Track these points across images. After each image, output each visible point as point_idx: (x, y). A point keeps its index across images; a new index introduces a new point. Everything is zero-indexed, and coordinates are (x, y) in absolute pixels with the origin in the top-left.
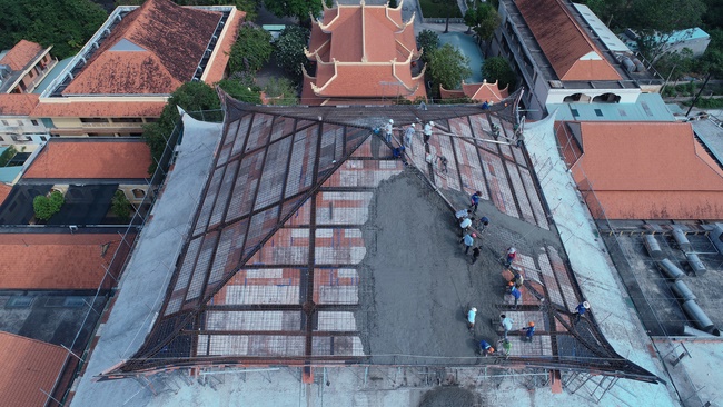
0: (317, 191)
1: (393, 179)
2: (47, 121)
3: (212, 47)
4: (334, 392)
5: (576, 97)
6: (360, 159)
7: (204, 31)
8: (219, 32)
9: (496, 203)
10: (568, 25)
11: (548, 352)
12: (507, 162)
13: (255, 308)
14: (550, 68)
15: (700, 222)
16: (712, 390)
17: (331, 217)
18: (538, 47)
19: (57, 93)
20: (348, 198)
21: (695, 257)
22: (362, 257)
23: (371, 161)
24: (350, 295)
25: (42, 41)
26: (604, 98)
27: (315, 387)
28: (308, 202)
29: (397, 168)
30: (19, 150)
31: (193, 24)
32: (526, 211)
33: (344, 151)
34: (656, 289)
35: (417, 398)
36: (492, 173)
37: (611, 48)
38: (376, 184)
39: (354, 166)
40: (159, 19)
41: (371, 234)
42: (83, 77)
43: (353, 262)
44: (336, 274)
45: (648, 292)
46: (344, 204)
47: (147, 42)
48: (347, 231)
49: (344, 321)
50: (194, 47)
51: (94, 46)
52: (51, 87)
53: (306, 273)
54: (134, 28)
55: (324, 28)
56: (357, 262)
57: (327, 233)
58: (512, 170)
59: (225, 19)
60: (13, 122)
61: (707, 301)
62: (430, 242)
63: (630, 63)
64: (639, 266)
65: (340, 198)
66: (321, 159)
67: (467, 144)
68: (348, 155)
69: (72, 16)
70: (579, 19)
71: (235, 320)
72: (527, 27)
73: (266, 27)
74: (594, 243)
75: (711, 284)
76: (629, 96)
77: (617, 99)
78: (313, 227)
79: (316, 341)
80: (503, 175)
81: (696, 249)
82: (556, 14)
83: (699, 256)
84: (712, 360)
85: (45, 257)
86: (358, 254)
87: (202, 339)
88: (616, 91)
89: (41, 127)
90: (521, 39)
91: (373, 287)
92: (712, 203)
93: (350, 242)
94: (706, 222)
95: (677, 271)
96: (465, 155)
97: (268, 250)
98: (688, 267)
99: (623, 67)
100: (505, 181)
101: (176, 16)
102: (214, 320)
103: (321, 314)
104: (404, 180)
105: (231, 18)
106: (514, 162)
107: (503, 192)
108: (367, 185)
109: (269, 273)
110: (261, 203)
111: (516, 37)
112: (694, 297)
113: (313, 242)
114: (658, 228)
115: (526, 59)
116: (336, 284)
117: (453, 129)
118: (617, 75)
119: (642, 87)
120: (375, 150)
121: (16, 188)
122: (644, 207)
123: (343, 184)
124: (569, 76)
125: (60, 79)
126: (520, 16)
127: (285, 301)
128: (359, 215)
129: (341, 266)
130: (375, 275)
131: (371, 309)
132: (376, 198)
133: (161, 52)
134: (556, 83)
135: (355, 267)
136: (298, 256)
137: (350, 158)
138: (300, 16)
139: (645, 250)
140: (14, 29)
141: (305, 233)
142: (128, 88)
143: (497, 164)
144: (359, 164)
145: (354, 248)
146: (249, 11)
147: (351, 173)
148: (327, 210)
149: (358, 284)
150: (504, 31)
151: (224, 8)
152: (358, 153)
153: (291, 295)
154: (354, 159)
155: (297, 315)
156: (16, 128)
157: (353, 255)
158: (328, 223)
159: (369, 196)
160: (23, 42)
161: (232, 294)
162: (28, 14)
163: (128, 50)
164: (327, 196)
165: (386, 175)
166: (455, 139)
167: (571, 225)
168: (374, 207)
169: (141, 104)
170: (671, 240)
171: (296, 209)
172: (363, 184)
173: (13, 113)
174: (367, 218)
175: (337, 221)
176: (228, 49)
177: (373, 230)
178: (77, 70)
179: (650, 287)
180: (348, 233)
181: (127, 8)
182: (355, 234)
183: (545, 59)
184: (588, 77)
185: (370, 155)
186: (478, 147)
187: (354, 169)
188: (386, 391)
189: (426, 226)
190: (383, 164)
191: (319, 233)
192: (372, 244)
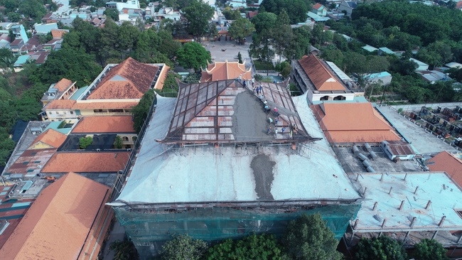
0: (218, 96)
1: (242, 92)
2: (78, 111)
3: (156, 80)
4: (224, 157)
5: (326, 98)
7: (151, 74)
8: (158, 74)
10: (321, 68)
13: (200, 127)
14: (314, 86)
18: (308, 78)
19: (84, 98)
21: (373, 153)
23: (235, 88)
24: (230, 124)
25: (72, 79)
26: (339, 98)
27: (218, 156)
28: (215, 99)
29: (243, 90)
30: (68, 123)
31: (146, 70)
32: (287, 107)
35: (252, 158)
36: (276, 97)
37: (342, 79)
38: (237, 94)
39: (229, 89)
40: (131, 67)
42: (96, 92)
43: (230, 115)
44: (225, 118)
45: (353, 166)
46: (227, 99)
47: (127, 77)
48: (228, 107)
49: (228, 130)
50: (147, 80)
51: (98, 80)
52: (81, 97)
53: (216, 118)
54: (121, 71)
55: (208, 72)
56: (232, 115)
57: (222, 107)
58: (283, 98)
59: (161, 69)
60: (61, 112)
62: (254, 109)
63: (350, 84)
64: (350, 158)
66: (219, 89)
68: (227, 86)
69: (86, 68)
70: (328, 67)
71: (194, 131)
72: (304, 70)
73: (180, 73)
75: (380, 163)
76: (350, 97)
77: (345, 98)
78: (217, 106)
79: (219, 136)
81: (375, 151)
82: (316, 64)
83: (376, 153)
84: (372, 179)
85: (89, 159)
86: (232, 113)
87: (184, 136)
88: (343, 95)
89: (75, 115)
90: (301, 75)
91: (237, 121)
92: (383, 135)
93: (229, 110)
95: (365, 158)
97: (203, 112)
98: (370, 157)
99: (347, 85)
101: (139, 67)
102: (187, 131)
103: (221, 129)
105: (163, 69)
106: (285, 96)
107: (279, 101)
108: (234, 94)
109: (204, 118)
110: (198, 103)
111: (299, 75)
113: (217, 110)
114: (359, 145)
115: (304, 84)
116: (225, 121)
118: (344, 88)
119: (356, 93)
121: (69, 136)
122: (354, 137)
123: (226, 94)
124: (321, 88)
125: (85, 93)
126: (301, 66)
127: (209, 125)
128: (232, 102)
129: (226, 116)
130: (237, 118)
131: (236, 127)
132: (237, 98)
133: (133, 81)
134: (316, 92)
136: (213, 113)
138: (195, 69)
139: (352, 152)
140: (59, 74)
141: (215, 107)
142: (118, 96)
143: (278, 96)
144: (231, 89)
146: (171, 66)
147: (229, 91)
148: (221, 101)
149: (232, 120)
150: (294, 73)
151: (160, 64)
152: (231, 86)
153: (211, 123)
154: (229, 87)
155: (213, 129)
156: (62, 115)
157: (230, 113)
158: (222, 105)
159: (235, 97)
160: (64, 79)
161: (192, 124)
162: (67, 67)
163: (119, 80)
164: (221, 97)
165: (240, 92)
168: (236, 100)
169: (125, 103)
170: (364, 149)
171: (212, 101)
172: (232, 94)
173: (62, 108)
174: (234, 104)
175: (224, 104)
176: (163, 81)
177: (236, 107)
178: (92, 90)
179: (354, 164)
181: (112, 65)
182: (231, 107)
183: (312, 83)
184: (330, 89)
185: (235, 86)
186: (271, 90)
188: (241, 157)
190: (239, 88)
191: (219, 107)
192: (236, 110)
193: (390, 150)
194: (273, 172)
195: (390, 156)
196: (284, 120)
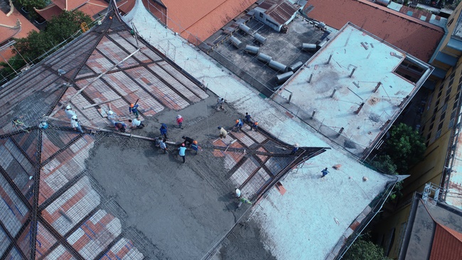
0: (40, 212)
1: (93, 153)
6: (51, 158)
9: (170, 106)
11: (267, 177)
12: (149, 66)
15: (245, 12)
16: (309, 102)
17: (70, 220)
20: (70, 196)
21: (256, 34)
22: (120, 226)
23: (62, 152)
28: (40, 227)
29: (88, 142)
32: (188, 95)
33: (32, 162)
34: (253, 66)
36: (149, 84)
38: (82, 167)
39: (52, 169)
41: (112, 205)
43: (117, 235)
44: (112, 254)
45: (250, 70)
46: (71, 202)
48: (91, 219)
56: (120, 232)
57: (79, 234)
61: (277, 55)
62: (156, 175)
64: (237, 58)
65: (64, 201)
66: (15, 181)
67: (115, 74)
68: (37, 164)
74: (223, 73)
75: (272, 44)
78: (62, 240)
80: (155, 80)
81: (254, 29)
83: (258, 32)
84: (300, 87)
86: (115, 227)
91: (145, 238)
93: (101, 225)
94: (248, 10)
95: (255, 48)
96: (123, 86)
98: (257, 42)
100: (161, 83)
104: (102, 147)
106: (153, 62)
107: (166, 93)
108: (76, 174)
112: (271, 58)
113: (72, 250)
114: (232, 29)
117: (97, 70)
120: (58, 142)
122: (216, 21)
123: (55, 189)
128: (91, 199)
129: (110, 246)
130: (139, 229)
131: (156, 251)
132: (93, 177)
135: (121, 236)
137: (42, 165)
139: (234, 47)
141: (61, 249)
143: (144, 73)
144: (55, 163)
145: (108, 226)
147: (53, 175)
148: (61, 219)
149: (133, 245)
152: (45, 155)
154: (46, 162)
157: (112, 231)
158: (72, 226)
159: (86, 180)
164: (51, 209)
165: (84, 154)
166: (104, 78)
167: (205, 72)
168: (96, 185)
170: (241, 33)
171: (33, 240)
172: (73, 176)
174: (98, 198)
175: (77, 219)
177: (111, 202)
179: (250, 66)
180: (94, 220)
182: (101, 214)
185: (58, 149)
186: (123, 70)
187: (54, 170)
189: (145, 166)
190: (74, 147)
191: (72, 240)
192: (119, 211)
193: (272, 19)
194: (266, 248)
195: (275, 28)
196: (231, 149)
